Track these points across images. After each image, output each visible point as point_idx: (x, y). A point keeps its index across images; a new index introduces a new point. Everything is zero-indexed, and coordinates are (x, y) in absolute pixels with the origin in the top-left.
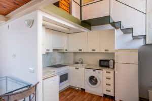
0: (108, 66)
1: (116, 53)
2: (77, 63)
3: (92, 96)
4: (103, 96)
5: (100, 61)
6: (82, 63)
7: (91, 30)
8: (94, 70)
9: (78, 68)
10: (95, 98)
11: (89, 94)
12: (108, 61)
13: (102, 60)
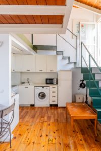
0: (52, 83)
1: (59, 73)
2: (23, 83)
3: (42, 108)
4: (49, 106)
5: (47, 79)
6: (28, 82)
7: (37, 53)
8: (43, 87)
9: (27, 87)
10: (44, 109)
11: (39, 107)
12: (52, 79)
13: (48, 79)
